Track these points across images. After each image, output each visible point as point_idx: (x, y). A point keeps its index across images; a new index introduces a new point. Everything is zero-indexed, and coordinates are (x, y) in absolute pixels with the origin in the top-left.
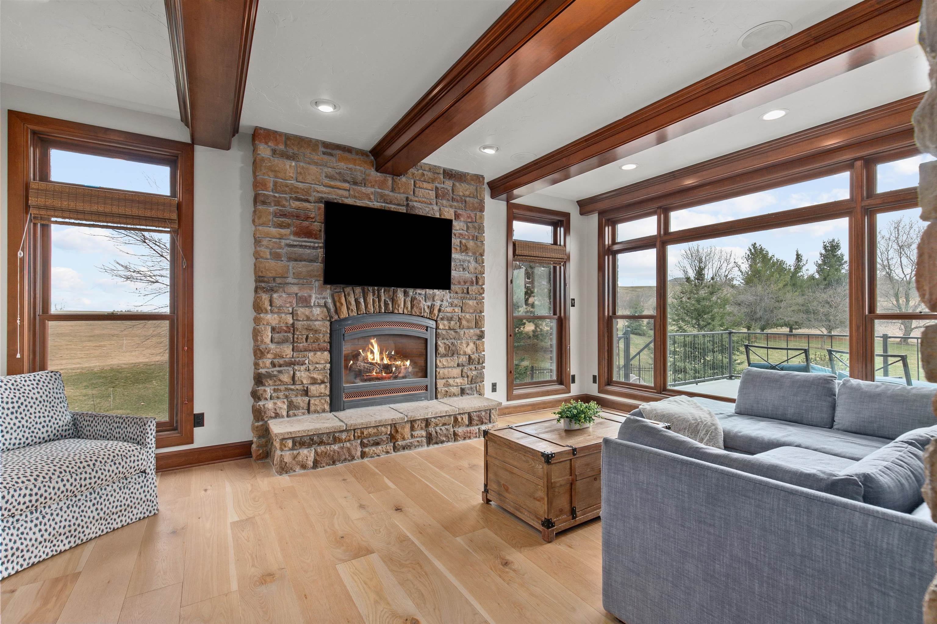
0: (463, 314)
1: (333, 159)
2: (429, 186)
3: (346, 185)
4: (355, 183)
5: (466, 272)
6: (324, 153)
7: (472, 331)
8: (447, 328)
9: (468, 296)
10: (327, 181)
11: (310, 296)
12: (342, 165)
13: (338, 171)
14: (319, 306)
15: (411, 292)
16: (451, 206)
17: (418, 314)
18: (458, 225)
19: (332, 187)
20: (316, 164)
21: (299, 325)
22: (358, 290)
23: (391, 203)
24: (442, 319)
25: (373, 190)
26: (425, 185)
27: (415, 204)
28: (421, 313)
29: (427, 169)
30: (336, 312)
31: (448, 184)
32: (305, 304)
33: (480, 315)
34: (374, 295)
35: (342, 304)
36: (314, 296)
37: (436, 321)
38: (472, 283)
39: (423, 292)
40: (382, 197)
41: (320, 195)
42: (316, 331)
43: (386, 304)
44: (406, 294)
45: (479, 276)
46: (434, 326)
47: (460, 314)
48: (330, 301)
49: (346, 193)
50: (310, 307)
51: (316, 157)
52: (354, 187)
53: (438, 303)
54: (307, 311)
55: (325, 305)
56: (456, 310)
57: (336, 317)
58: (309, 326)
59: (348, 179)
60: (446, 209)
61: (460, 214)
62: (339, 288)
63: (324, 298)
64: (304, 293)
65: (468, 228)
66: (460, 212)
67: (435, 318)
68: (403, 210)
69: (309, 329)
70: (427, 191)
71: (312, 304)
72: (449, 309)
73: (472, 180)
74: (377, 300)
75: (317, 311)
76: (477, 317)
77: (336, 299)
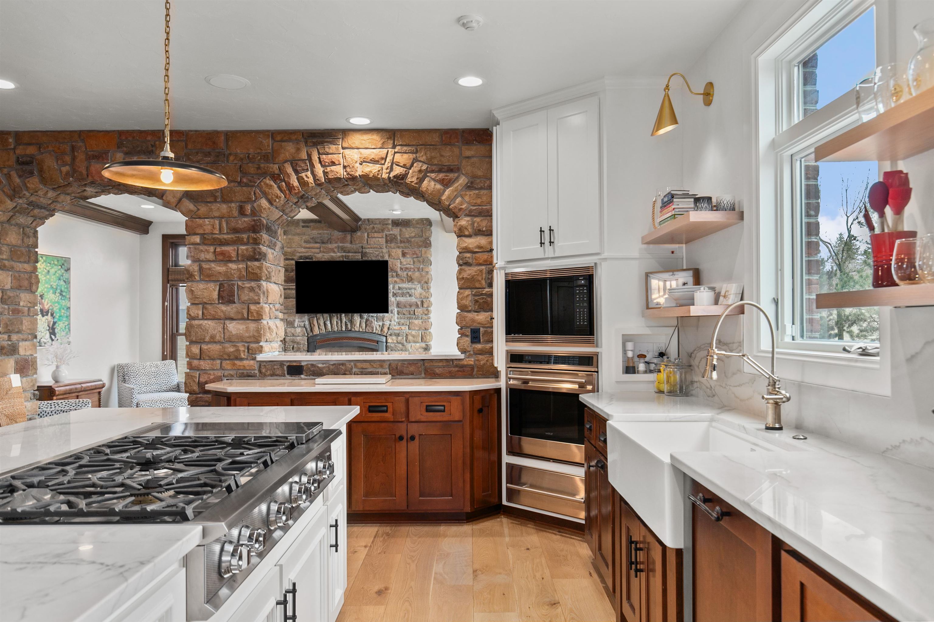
0: (410, 331)
1: (309, 229)
2: (380, 235)
3: (317, 245)
4: (323, 243)
5: (413, 298)
6: (303, 227)
7: (418, 344)
8: (395, 342)
9: (414, 317)
10: (304, 245)
11: (294, 321)
12: (315, 232)
13: (312, 237)
14: (300, 326)
15: (365, 316)
16: (399, 247)
17: (371, 331)
18: (405, 261)
19: (307, 248)
20: (298, 234)
21: (288, 339)
22: (326, 316)
23: (349, 252)
24: (391, 335)
25: (336, 245)
26: (376, 235)
27: (367, 250)
28: (373, 331)
29: (378, 223)
30: (312, 330)
31: (396, 231)
32: (291, 326)
33: (425, 331)
34: (337, 318)
35: (314, 325)
36: (297, 320)
37: (386, 337)
38: (417, 306)
39: (375, 315)
40: (343, 249)
41: (301, 254)
42: (298, 343)
43: (346, 325)
44: (361, 317)
45: (424, 300)
46: (385, 341)
47: (408, 331)
48: (307, 323)
49: (318, 250)
50: (294, 327)
51: (298, 231)
52: (323, 245)
53: (387, 323)
54: (292, 330)
55: (304, 326)
56: (403, 327)
57: (311, 334)
58: (293, 340)
59: (319, 241)
60: (394, 250)
61: (405, 253)
62: (312, 315)
63: (303, 322)
64: (291, 319)
65: (414, 262)
66: (406, 251)
67: (385, 334)
68: (358, 257)
69: (293, 342)
70: (377, 239)
71: (296, 326)
72: (397, 327)
73: (418, 224)
74: (339, 322)
75: (299, 330)
76: (423, 334)
77: (311, 322)
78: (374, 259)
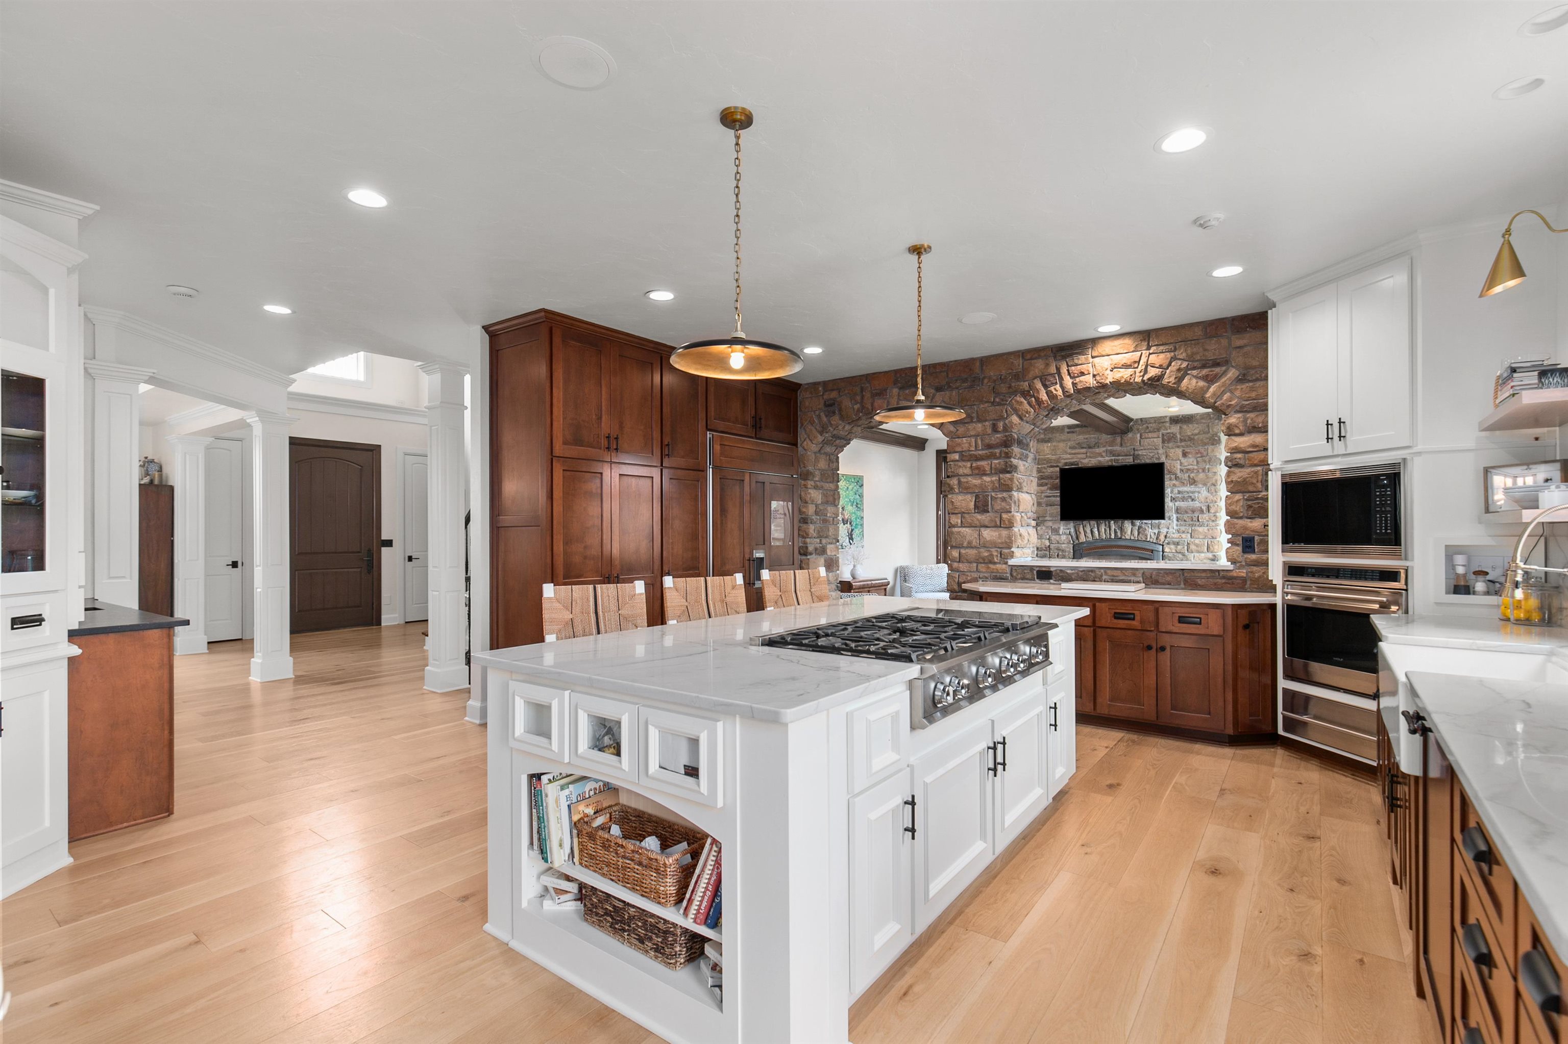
0: (1192, 540)
1: (1074, 435)
2: (1155, 435)
3: (1084, 450)
4: (1090, 447)
5: (1197, 502)
6: (1068, 433)
7: (1203, 555)
8: (1174, 551)
9: (1198, 523)
10: (1069, 451)
11: (1059, 528)
12: (1081, 437)
13: (1077, 442)
14: (1065, 534)
15: (1138, 522)
16: (1178, 447)
17: (1144, 539)
18: (1187, 461)
19: (1075, 454)
20: (1064, 441)
21: (1052, 546)
22: (1093, 523)
23: (1119, 456)
24: (1168, 544)
25: (1104, 449)
26: (1150, 435)
27: (1140, 453)
28: (1147, 539)
29: (1153, 421)
30: (1077, 538)
31: (1175, 429)
32: (1056, 533)
33: (1212, 540)
34: (1106, 525)
35: (1080, 533)
36: (1062, 528)
37: (1163, 545)
38: (1202, 511)
39: (1149, 522)
40: (1112, 453)
41: (1066, 461)
42: (1063, 551)
43: (1116, 532)
44: (1133, 524)
45: (1211, 505)
46: (1161, 550)
47: (1190, 539)
48: (1072, 530)
49: (1084, 456)
50: (1059, 535)
51: (1063, 437)
52: (1090, 450)
53: (1164, 531)
54: (1057, 537)
55: (1070, 534)
56: (1184, 536)
57: (1077, 542)
58: (1058, 547)
59: (1085, 446)
60: (1172, 451)
61: (1187, 452)
62: (1078, 522)
63: (1068, 529)
64: (1055, 526)
65: (1198, 462)
66: (1187, 450)
67: (1161, 543)
68: (1129, 460)
69: (1058, 549)
70: (1152, 439)
71: (1061, 533)
72: (1176, 535)
73: (1202, 419)
74: (1108, 529)
75: (1064, 537)
76: (1209, 543)
77: (1077, 529)
78: (1148, 461)
